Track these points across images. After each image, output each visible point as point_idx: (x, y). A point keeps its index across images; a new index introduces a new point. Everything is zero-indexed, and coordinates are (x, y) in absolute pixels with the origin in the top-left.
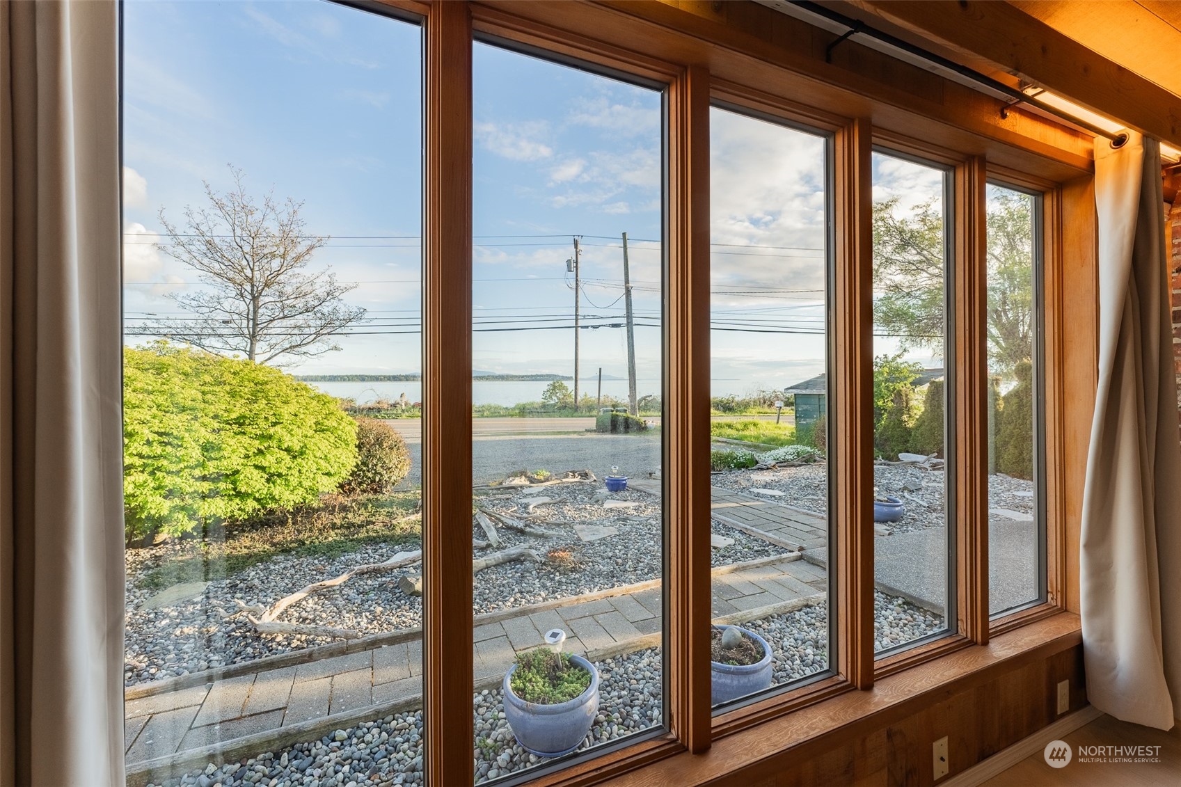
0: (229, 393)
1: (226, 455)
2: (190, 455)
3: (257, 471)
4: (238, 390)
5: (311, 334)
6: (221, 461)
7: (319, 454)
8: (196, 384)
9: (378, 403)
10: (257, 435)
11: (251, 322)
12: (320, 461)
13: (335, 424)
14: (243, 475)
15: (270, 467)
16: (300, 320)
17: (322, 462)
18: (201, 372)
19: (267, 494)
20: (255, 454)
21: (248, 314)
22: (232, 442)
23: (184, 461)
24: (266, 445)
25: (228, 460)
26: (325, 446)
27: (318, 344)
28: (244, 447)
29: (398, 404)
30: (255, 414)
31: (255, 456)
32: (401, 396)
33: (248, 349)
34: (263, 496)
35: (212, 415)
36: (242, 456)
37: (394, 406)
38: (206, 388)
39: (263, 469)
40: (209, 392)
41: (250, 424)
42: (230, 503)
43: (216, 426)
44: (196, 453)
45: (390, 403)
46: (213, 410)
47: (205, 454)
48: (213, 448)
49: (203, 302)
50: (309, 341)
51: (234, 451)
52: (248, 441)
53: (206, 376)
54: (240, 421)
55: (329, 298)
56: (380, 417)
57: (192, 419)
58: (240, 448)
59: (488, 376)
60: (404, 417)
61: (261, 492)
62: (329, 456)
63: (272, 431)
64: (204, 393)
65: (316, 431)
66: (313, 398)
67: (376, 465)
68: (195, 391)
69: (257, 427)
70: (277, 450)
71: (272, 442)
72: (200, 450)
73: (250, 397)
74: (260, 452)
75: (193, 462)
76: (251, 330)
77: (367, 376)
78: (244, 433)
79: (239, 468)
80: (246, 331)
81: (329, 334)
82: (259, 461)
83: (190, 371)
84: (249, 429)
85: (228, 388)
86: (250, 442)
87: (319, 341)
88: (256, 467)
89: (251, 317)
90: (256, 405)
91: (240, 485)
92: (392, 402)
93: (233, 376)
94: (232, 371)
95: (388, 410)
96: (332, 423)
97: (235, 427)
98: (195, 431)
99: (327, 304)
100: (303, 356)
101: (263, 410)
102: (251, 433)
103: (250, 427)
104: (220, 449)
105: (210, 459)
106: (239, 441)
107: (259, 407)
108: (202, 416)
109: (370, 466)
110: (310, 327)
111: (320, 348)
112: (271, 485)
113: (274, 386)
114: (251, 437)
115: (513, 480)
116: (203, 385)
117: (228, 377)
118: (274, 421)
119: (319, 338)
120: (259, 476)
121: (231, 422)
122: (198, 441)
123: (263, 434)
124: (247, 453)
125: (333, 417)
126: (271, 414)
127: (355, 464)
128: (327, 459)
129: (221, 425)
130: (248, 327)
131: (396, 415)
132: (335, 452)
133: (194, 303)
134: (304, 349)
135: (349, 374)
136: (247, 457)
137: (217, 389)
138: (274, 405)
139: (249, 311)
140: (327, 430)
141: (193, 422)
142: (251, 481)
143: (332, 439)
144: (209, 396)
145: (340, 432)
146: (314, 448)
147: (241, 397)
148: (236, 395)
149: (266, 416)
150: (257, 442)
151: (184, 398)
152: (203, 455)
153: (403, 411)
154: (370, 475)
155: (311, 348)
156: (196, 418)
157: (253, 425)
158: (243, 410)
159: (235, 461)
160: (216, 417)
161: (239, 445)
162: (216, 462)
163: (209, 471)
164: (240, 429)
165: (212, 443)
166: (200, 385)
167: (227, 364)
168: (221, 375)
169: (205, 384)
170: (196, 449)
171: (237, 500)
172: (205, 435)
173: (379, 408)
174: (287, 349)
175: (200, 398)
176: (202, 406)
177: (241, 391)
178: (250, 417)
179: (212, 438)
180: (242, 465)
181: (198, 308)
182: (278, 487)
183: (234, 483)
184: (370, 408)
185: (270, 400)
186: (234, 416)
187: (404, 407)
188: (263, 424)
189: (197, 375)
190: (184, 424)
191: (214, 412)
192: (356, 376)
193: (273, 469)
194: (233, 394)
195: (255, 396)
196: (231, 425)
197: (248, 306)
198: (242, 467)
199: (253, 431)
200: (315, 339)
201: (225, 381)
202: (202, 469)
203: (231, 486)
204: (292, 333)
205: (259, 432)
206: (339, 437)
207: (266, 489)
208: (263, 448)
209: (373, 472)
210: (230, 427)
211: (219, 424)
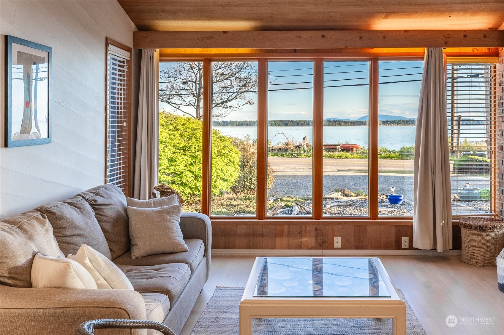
0: (180, 135)
1: (178, 164)
2: (164, 163)
3: (190, 173)
4: (184, 133)
5: (235, 92)
6: (176, 167)
7: (218, 167)
8: (167, 130)
9: (287, 145)
10: (190, 155)
11: (198, 86)
12: (218, 171)
13: (227, 152)
14: (184, 175)
15: (195, 172)
16: (227, 83)
17: (219, 172)
18: (169, 124)
19: (194, 186)
20: (190, 165)
21: (196, 81)
22: (180, 158)
23: (162, 165)
24: (194, 160)
25: (179, 167)
26: (221, 164)
27: (239, 100)
28: (185, 161)
29: (301, 145)
30: (190, 145)
31: (189, 166)
32: (304, 139)
33: (196, 104)
34: (193, 186)
35: (173, 145)
36: (184, 165)
37: (298, 147)
38: (170, 132)
39: (192, 172)
40: (172, 134)
41: (188, 150)
42: (179, 188)
43: (174, 150)
44: (166, 162)
45: (296, 145)
46: (173, 143)
47: (170, 163)
48: (173, 160)
49: (171, 74)
50: (233, 97)
51: (181, 163)
52: (187, 158)
53: (171, 126)
54: (184, 149)
55: (245, 66)
56: (285, 156)
57: (165, 147)
58: (183, 161)
59: (399, 121)
60: (303, 155)
61: (192, 184)
62: (223, 169)
63: (197, 154)
64: (170, 135)
65: (217, 156)
66: (218, 138)
67: (252, 178)
68: (166, 133)
69: (191, 152)
70: (198, 163)
71: (197, 159)
72: (168, 161)
73: (188, 137)
74: (192, 164)
75: (165, 166)
76: (197, 90)
77: (289, 121)
78: (185, 155)
79: (183, 171)
80: (195, 92)
81: (246, 92)
82: (191, 168)
83: (164, 123)
84: (187, 153)
85: (179, 132)
86: (187, 159)
87: (239, 98)
88: (190, 171)
89: (198, 83)
90: (191, 141)
91: (183, 179)
92: (297, 144)
93: (182, 126)
94: (182, 124)
95: (293, 150)
96: (226, 151)
97: (182, 151)
98: (166, 152)
99: (244, 70)
100: (229, 109)
101: (194, 143)
102: (188, 155)
103: (188, 151)
104: (175, 161)
105: (172, 165)
106: (183, 158)
107: (192, 142)
108: (169, 146)
109: (248, 179)
110: (233, 87)
111: (239, 103)
112: (196, 181)
113: (199, 131)
114: (188, 157)
115: (333, 194)
116: (169, 131)
117: (180, 127)
118: (198, 149)
119: (239, 95)
120: (191, 176)
121: (180, 149)
122: (167, 157)
123: (193, 155)
124: (186, 164)
125: (227, 149)
126: (197, 145)
127: (238, 175)
128: (222, 171)
129: (176, 150)
130: (196, 89)
131: (297, 154)
132: (226, 167)
133: (166, 75)
134: (229, 104)
135: (275, 120)
136: (186, 166)
137: (175, 132)
138: (199, 141)
139: (196, 78)
140: (222, 155)
141: (165, 148)
142: (188, 178)
143: (226, 160)
144: (172, 136)
145: (230, 157)
146: (215, 164)
147: (185, 137)
148: (183, 136)
149: (195, 146)
150: (190, 159)
151: (162, 137)
152: (169, 163)
153: (304, 151)
154: (248, 184)
155: (233, 103)
156: (166, 147)
157: (189, 151)
158: (185, 143)
159: (181, 168)
160: (174, 146)
161: (183, 160)
162: (174, 167)
163: (171, 171)
164: (184, 152)
165: (172, 158)
166: (168, 131)
167: (180, 120)
168: (177, 126)
169: (171, 130)
170: (166, 160)
171: (182, 187)
172: (170, 154)
173: (287, 149)
174: (219, 104)
175: (168, 137)
176: (169, 141)
177: (185, 134)
178: (188, 147)
179: (172, 155)
180: (184, 169)
181: (168, 78)
182: (199, 182)
183: (180, 178)
184: (280, 149)
185: (198, 139)
186: (181, 146)
187: (306, 148)
188: (193, 150)
189: (167, 126)
190: (162, 149)
191: (173, 144)
192: (281, 121)
193: (197, 173)
194: (182, 135)
195: (191, 137)
196: (180, 150)
197: (196, 75)
198: (184, 170)
199: (189, 153)
200: (236, 96)
201: (179, 129)
202: (168, 170)
203: (179, 179)
204: (223, 92)
205: (191, 154)
206: (230, 160)
207: (194, 183)
208: (193, 162)
209: (250, 182)
210: (180, 151)
211: (175, 150)
